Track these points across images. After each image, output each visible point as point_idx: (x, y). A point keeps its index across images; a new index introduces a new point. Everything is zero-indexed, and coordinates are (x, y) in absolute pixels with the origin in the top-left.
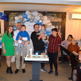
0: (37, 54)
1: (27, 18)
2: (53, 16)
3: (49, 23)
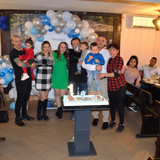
0: (83, 93)
1: (50, 25)
2: (97, 20)
3: (92, 34)
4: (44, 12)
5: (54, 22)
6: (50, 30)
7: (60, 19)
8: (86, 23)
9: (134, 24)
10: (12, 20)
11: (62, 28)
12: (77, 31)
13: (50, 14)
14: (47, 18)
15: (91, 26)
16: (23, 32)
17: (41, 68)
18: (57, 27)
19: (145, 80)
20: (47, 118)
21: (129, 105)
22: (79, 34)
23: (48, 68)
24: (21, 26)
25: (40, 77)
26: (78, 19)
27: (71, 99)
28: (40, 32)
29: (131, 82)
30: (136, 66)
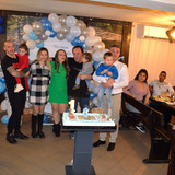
2: (105, 28)
3: (98, 43)
4: (46, 15)
5: (56, 27)
6: (52, 36)
7: (64, 25)
8: (92, 31)
9: (146, 34)
10: (9, 22)
11: (65, 34)
12: (82, 39)
13: (52, 18)
14: (49, 22)
15: (98, 34)
16: (20, 36)
17: (35, 78)
18: (60, 32)
19: (156, 97)
20: (42, 136)
21: (136, 124)
22: (84, 42)
23: (44, 79)
24: (19, 30)
25: (34, 88)
26: (84, 25)
27: (72, 117)
28: (39, 37)
29: (139, 98)
30: (145, 81)
